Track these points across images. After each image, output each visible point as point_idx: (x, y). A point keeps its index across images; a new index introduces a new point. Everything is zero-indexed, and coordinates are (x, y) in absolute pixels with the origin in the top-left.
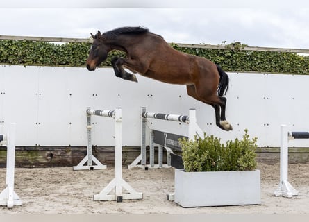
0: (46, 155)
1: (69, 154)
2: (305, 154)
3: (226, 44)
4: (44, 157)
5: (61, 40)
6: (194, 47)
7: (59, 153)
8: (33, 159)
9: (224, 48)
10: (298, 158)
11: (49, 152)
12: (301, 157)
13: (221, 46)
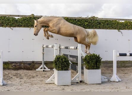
0: (13, 65)
1: (22, 65)
2: (123, 64)
3: (89, 17)
4: (12, 66)
5: (18, 16)
6: (75, 18)
7: (18, 64)
8: (7, 67)
9: (88, 19)
10: (120, 65)
11: (14, 64)
12: (121, 65)
13: (87, 18)
